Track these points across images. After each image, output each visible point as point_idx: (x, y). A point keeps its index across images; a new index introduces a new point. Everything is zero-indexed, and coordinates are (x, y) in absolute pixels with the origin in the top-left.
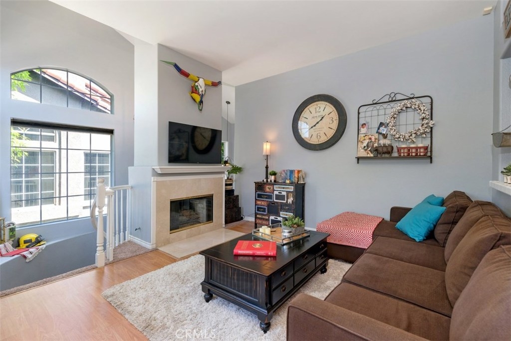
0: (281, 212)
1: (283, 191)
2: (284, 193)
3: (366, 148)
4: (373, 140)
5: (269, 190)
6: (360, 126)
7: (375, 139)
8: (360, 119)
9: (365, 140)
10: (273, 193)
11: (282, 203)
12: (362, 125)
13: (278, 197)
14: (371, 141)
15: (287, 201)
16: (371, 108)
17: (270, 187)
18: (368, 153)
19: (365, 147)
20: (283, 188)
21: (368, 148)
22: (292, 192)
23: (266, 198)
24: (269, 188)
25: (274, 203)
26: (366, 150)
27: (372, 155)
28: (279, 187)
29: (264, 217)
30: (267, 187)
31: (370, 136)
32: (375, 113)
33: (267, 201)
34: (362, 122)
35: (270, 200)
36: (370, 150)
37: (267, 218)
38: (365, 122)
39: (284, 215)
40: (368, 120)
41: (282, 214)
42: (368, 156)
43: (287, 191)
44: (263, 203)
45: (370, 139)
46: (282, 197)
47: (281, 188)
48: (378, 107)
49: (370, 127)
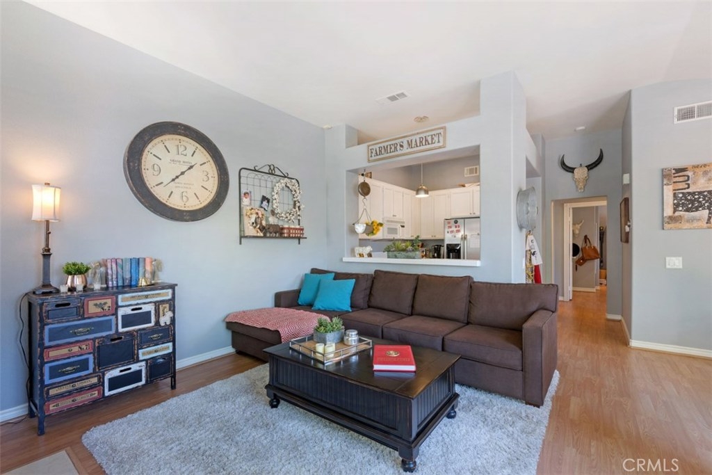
0: (140, 351)
1: (145, 303)
2: (146, 308)
3: (255, 225)
4: (261, 216)
5: (99, 310)
6: (242, 195)
7: (263, 215)
8: (242, 185)
9: (251, 214)
10: (116, 314)
11: (144, 329)
12: (245, 194)
13: (128, 321)
14: (258, 217)
15: (157, 323)
16: (253, 174)
17: (103, 301)
18: (258, 232)
19: (253, 223)
20: (147, 297)
21: (256, 226)
22: (169, 300)
23: (90, 332)
24: (101, 306)
25: (119, 337)
26: (255, 227)
27: (262, 235)
28: (133, 297)
29: (78, 385)
30: (91, 304)
31: (257, 211)
32: (257, 182)
33: (94, 340)
34: (243, 191)
35: (104, 334)
36: (259, 228)
37: (95, 380)
38: (248, 191)
39: (150, 353)
40: (250, 189)
41: (144, 354)
42: (259, 235)
43: (155, 303)
44: (75, 349)
45: (257, 214)
46: (145, 317)
47: (139, 297)
48: (260, 176)
49: (253, 199)
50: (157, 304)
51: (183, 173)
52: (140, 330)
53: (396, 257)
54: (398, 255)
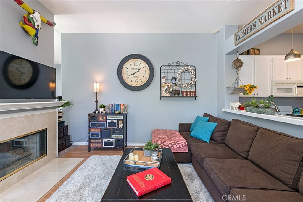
0: (113, 135)
1: (114, 119)
2: (116, 121)
3: (166, 91)
4: (170, 86)
5: (102, 120)
6: (162, 78)
7: (171, 86)
8: (161, 73)
9: (165, 86)
10: (106, 122)
11: (114, 128)
12: (163, 77)
13: (110, 124)
14: (169, 87)
15: (118, 127)
16: (167, 68)
17: (103, 117)
18: (167, 94)
19: (165, 90)
20: (115, 117)
21: (167, 91)
22: (122, 120)
23: (100, 126)
24: (103, 118)
25: (107, 129)
26: (166, 92)
27: (170, 95)
28: (111, 117)
29: (97, 141)
30: (100, 117)
31: (168, 84)
32: (169, 71)
33: (101, 128)
34: (162, 76)
35: (103, 127)
36: (168, 92)
37: (101, 141)
38: (164, 76)
39: (116, 137)
40: (166, 74)
41: (114, 137)
42: (168, 95)
43: (118, 120)
44: (96, 130)
46: (114, 124)
47: (113, 117)
48: (171, 68)
49: (167, 79)
50: (119, 120)
51: (136, 73)
52: (113, 128)
53: (251, 111)
54: (252, 110)
